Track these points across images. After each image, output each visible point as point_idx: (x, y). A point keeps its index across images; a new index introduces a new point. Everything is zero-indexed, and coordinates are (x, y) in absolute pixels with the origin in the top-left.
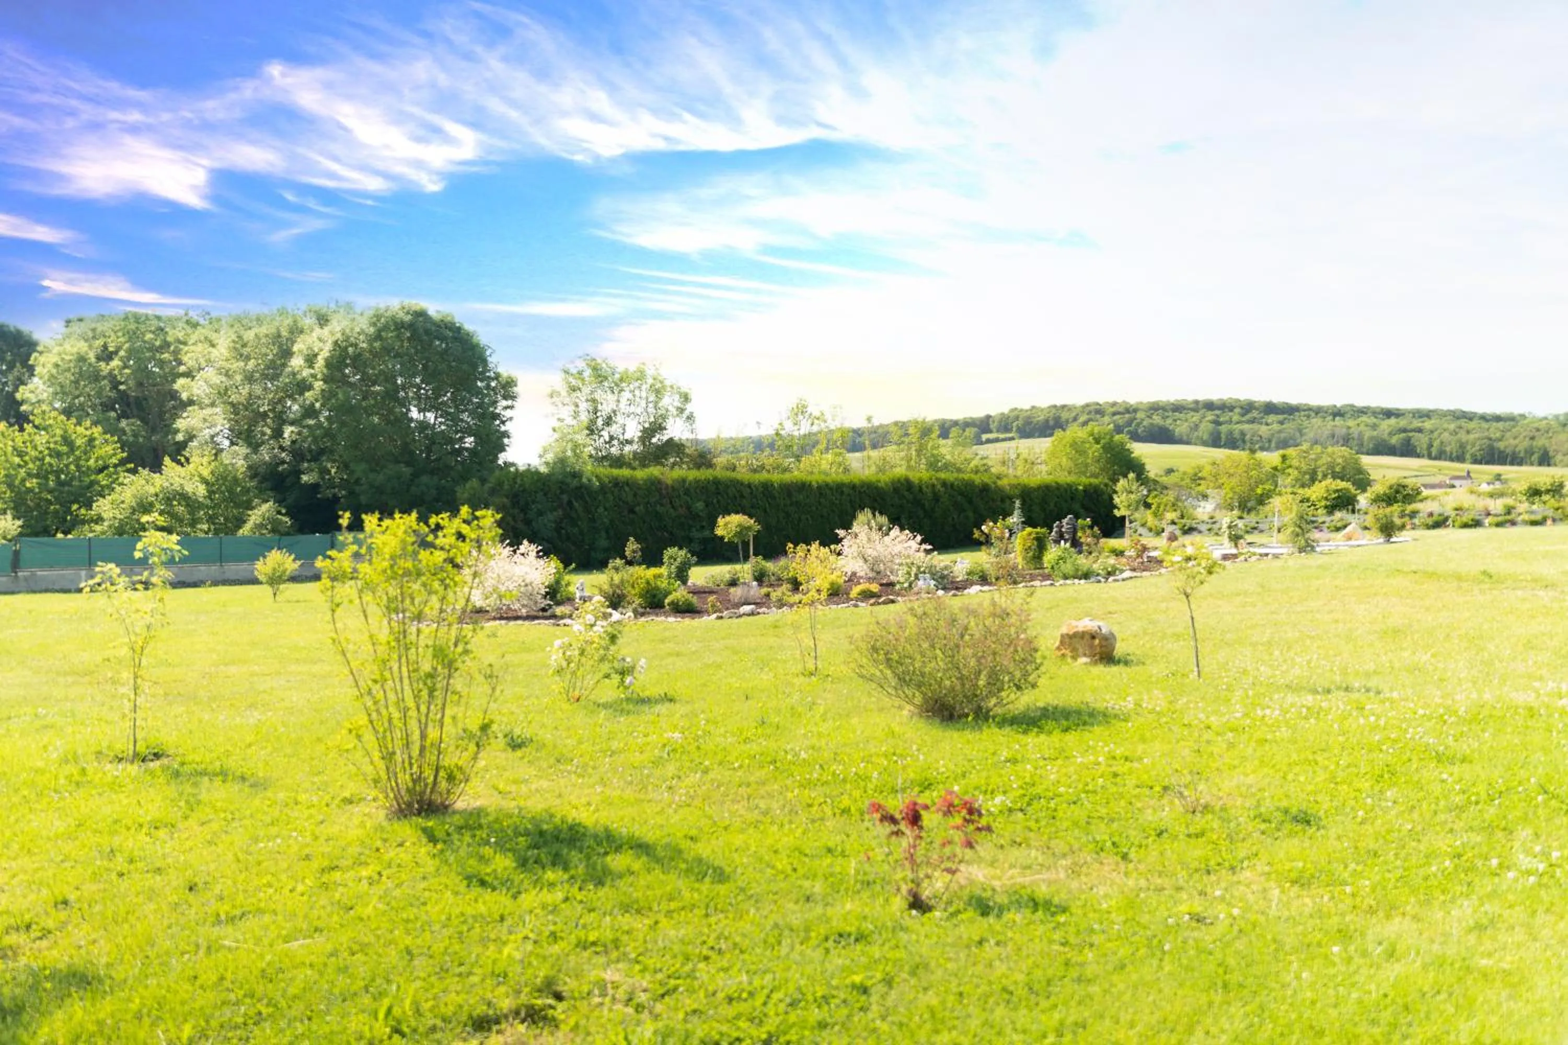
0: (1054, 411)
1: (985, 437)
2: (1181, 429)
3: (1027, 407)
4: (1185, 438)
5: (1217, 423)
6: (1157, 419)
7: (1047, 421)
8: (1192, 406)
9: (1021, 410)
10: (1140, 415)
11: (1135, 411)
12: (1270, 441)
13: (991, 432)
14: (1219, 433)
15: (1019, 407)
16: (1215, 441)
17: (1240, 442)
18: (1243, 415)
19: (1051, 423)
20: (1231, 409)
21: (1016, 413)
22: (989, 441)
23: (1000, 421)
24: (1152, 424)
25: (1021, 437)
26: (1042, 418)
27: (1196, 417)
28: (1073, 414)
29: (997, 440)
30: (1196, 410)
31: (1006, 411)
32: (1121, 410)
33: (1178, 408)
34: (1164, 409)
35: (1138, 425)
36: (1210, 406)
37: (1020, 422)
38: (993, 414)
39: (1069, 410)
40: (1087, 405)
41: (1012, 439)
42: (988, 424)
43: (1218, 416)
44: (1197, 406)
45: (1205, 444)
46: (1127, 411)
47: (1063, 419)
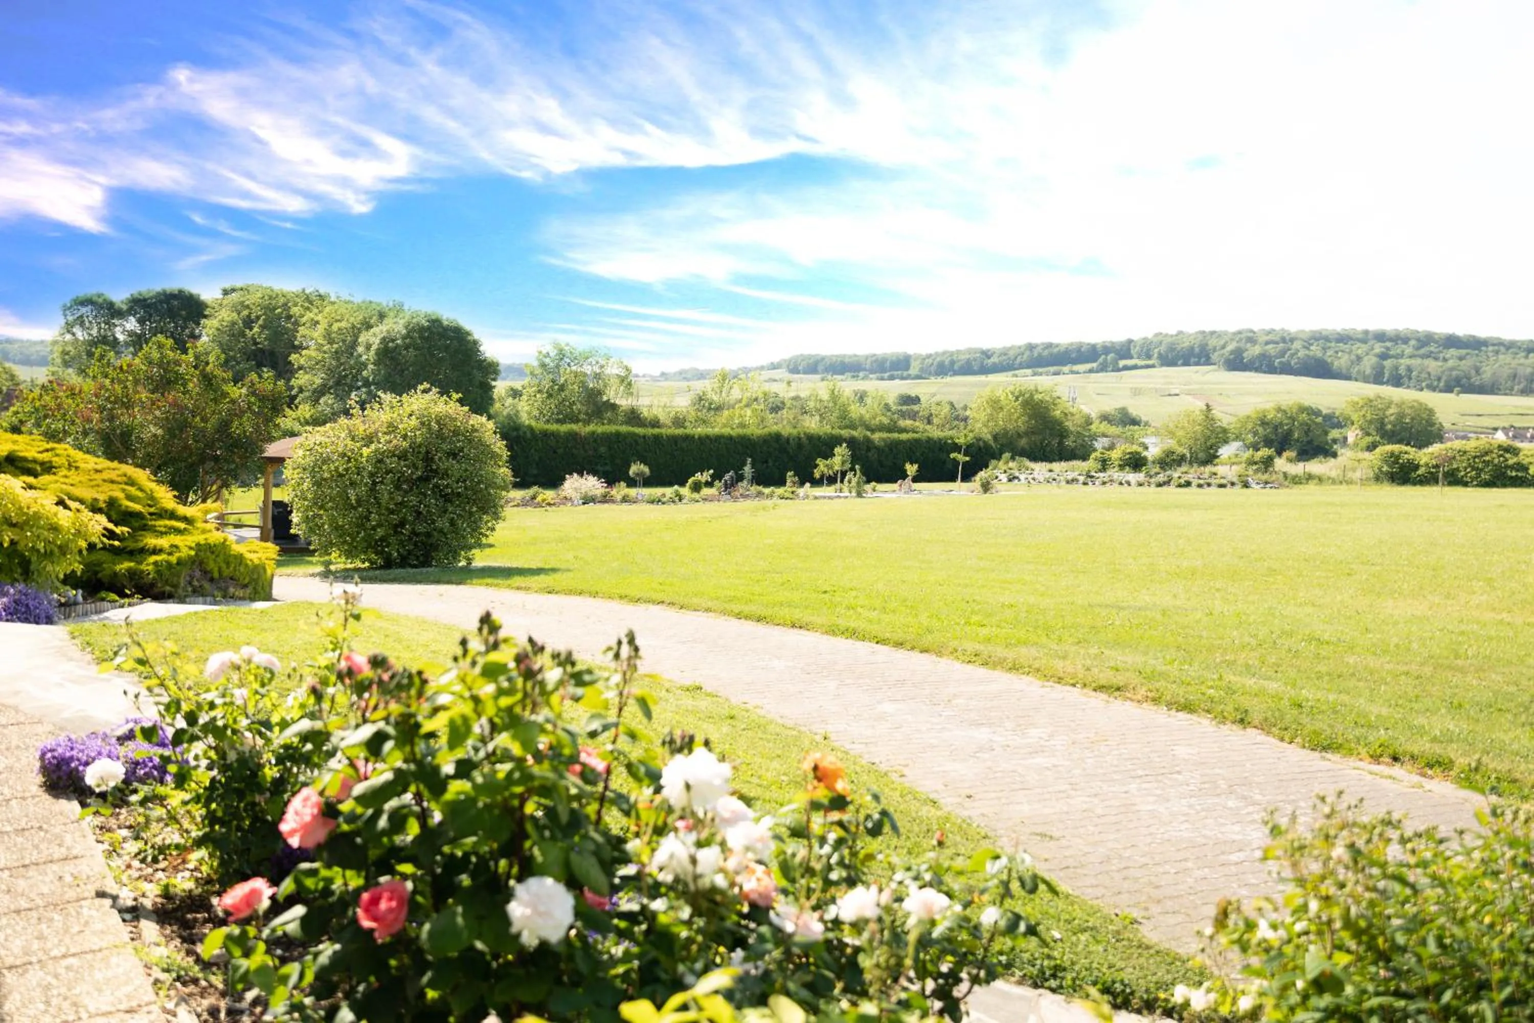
0: (1200, 337)
1: (1122, 363)
2: (1341, 362)
3: (1173, 332)
4: (1344, 371)
5: (1384, 356)
6: (1316, 350)
7: (1192, 348)
8: (1360, 336)
9: (1166, 335)
10: (1297, 345)
11: (1292, 340)
12: (1439, 379)
13: (1131, 358)
14: (1383, 367)
15: (1164, 332)
16: (1377, 378)
17: (1405, 380)
18: (1418, 349)
19: (1197, 350)
20: (1406, 341)
21: (1160, 338)
22: (1126, 368)
23: (1142, 347)
24: (1308, 356)
25: (1162, 365)
26: (1186, 344)
27: (1360, 349)
28: (1222, 342)
29: (1135, 367)
30: (1364, 341)
31: (1150, 336)
32: (1277, 338)
33: (1344, 338)
34: (1327, 339)
35: (1292, 355)
36: (1381, 337)
37: (1163, 348)
38: (1135, 338)
39: (1219, 336)
40: (1240, 332)
41: (1153, 366)
42: (1129, 349)
43: (1388, 349)
44: (1365, 337)
45: (1366, 380)
46: (1284, 340)
47: (1210, 347)
